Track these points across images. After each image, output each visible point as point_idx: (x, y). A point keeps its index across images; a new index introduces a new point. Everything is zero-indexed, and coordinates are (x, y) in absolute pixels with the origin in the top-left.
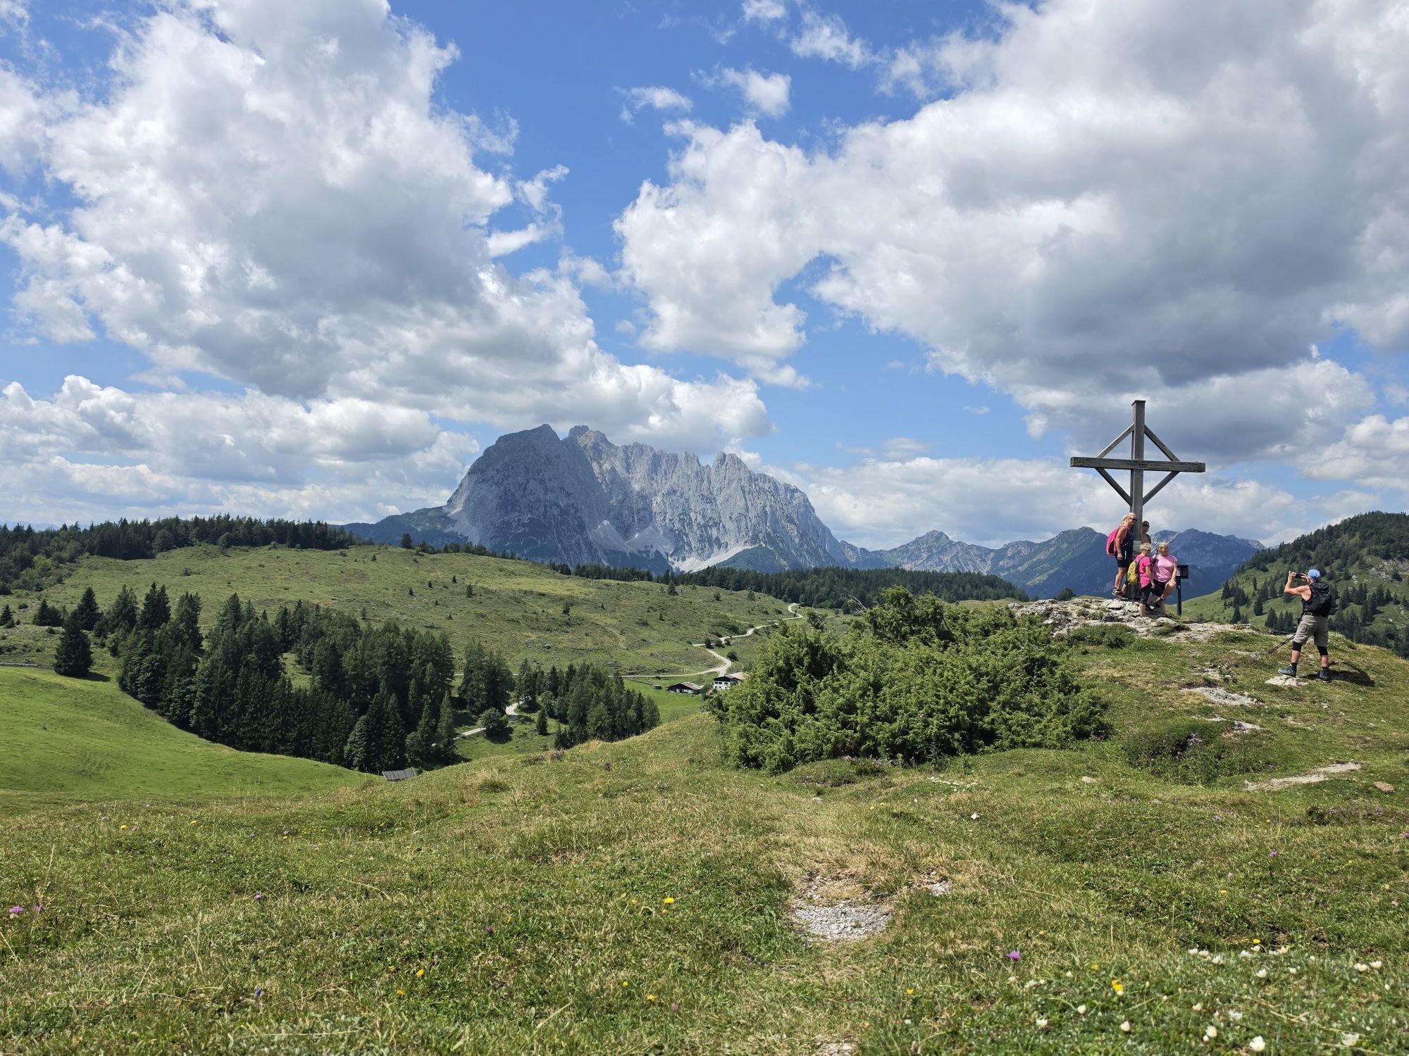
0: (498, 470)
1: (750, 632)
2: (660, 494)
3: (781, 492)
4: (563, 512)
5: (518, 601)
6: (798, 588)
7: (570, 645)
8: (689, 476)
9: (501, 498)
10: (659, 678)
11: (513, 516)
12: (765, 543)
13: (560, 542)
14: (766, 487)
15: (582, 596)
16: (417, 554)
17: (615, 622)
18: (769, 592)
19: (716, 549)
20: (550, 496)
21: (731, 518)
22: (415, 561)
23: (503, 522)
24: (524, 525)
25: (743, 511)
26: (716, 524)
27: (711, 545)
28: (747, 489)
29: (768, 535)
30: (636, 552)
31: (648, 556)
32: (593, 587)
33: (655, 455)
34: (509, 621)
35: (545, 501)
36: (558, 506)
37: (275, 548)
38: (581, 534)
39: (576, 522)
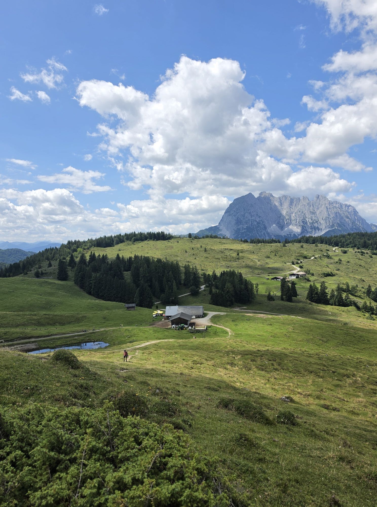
0: (234, 211)
1: (313, 258)
2: (294, 213)
3: (344, 207)
4: (258, 223)
5: (222, 252)
6: (338, 241)
7: (236, 265)
8: (305, 205)
9: (236, 220)
10: (269, 276)
11: (241, 226)
12: (337, 227)
14: (337, 206)
15: (246, 249)
16: (192, 239)
17: (257, 257)
18: (326, 243)
19: (317, 231)
20: (253, 218)
21: (322, 219)
22: (192, 242)
23: (237, 229)
24: (245, 229)
25: (327, 216)
26: (316, 222)
27: (315, 230)
28: (328, 207)
29: (338, 224)
30: (286, 235)
31: (291, 236)
32: (251, 246)
33: (291, 199)
34: (216, 259)
35: (252, 220)
36: (256, 221)
37: (148, 241)
38: (265, 230)
39: (263, 226)
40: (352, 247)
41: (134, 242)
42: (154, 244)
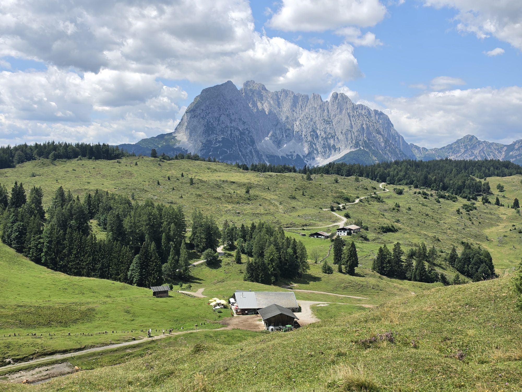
0: (202, 110)
1: (357, 201)
2: (299, 120)
3: (372, 115)
4: (242, 133)
5: (219, 187)
6: (385, 174)
7: (251, 211)
8: (315, 108)
9: (205, 126)
10: (304, 229)
11: (213, 137)
12: (363, 147)
13: (241, 151)
14: (363, 112)
15: (256, 183)
16: (160, 161)
17: (276, 197)
18: (367, 176)
20: (234, 124)
21: (342, 133)
22: (159, 165)
23: (207, 141)
24: (219, 142)
25: (349, 128)
26: (333, 137)
27: (330, 150)
28: (351, 115)
29: (365, 142)
30: (285, 156)
31: (292, 157)
32: (262, 177)
33: (295, 96)
34: (215, 198)
35: (231, 127)
36: (239, 130)
37: (80, 159)
38: (252, 146)
39: (249, 139)
40: (407, 184)
41: (55, 160)
42: (94, 166)
